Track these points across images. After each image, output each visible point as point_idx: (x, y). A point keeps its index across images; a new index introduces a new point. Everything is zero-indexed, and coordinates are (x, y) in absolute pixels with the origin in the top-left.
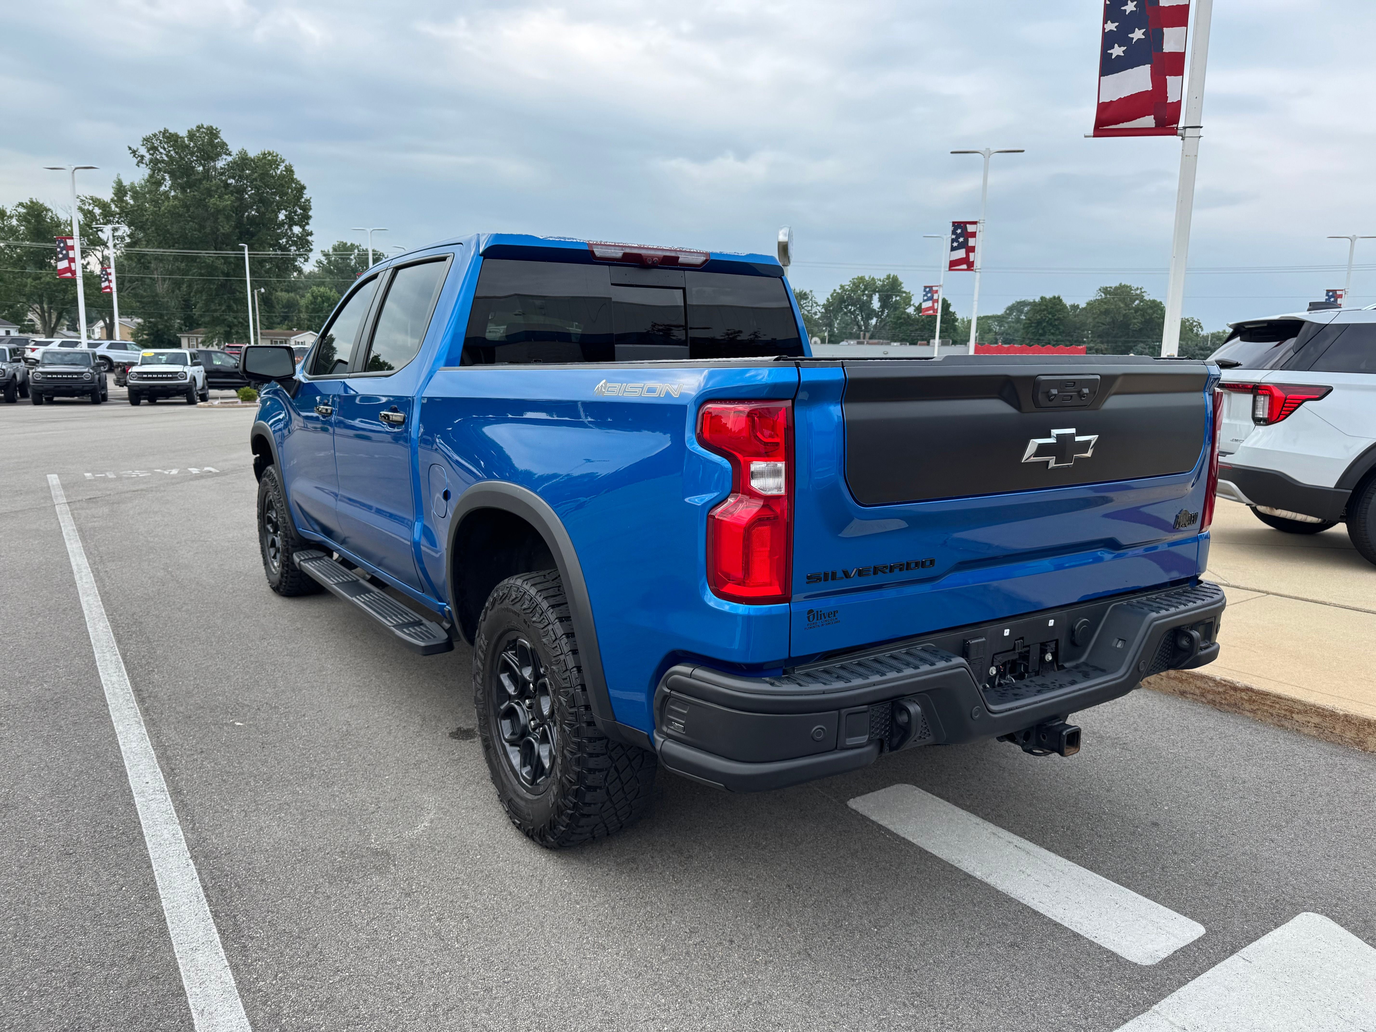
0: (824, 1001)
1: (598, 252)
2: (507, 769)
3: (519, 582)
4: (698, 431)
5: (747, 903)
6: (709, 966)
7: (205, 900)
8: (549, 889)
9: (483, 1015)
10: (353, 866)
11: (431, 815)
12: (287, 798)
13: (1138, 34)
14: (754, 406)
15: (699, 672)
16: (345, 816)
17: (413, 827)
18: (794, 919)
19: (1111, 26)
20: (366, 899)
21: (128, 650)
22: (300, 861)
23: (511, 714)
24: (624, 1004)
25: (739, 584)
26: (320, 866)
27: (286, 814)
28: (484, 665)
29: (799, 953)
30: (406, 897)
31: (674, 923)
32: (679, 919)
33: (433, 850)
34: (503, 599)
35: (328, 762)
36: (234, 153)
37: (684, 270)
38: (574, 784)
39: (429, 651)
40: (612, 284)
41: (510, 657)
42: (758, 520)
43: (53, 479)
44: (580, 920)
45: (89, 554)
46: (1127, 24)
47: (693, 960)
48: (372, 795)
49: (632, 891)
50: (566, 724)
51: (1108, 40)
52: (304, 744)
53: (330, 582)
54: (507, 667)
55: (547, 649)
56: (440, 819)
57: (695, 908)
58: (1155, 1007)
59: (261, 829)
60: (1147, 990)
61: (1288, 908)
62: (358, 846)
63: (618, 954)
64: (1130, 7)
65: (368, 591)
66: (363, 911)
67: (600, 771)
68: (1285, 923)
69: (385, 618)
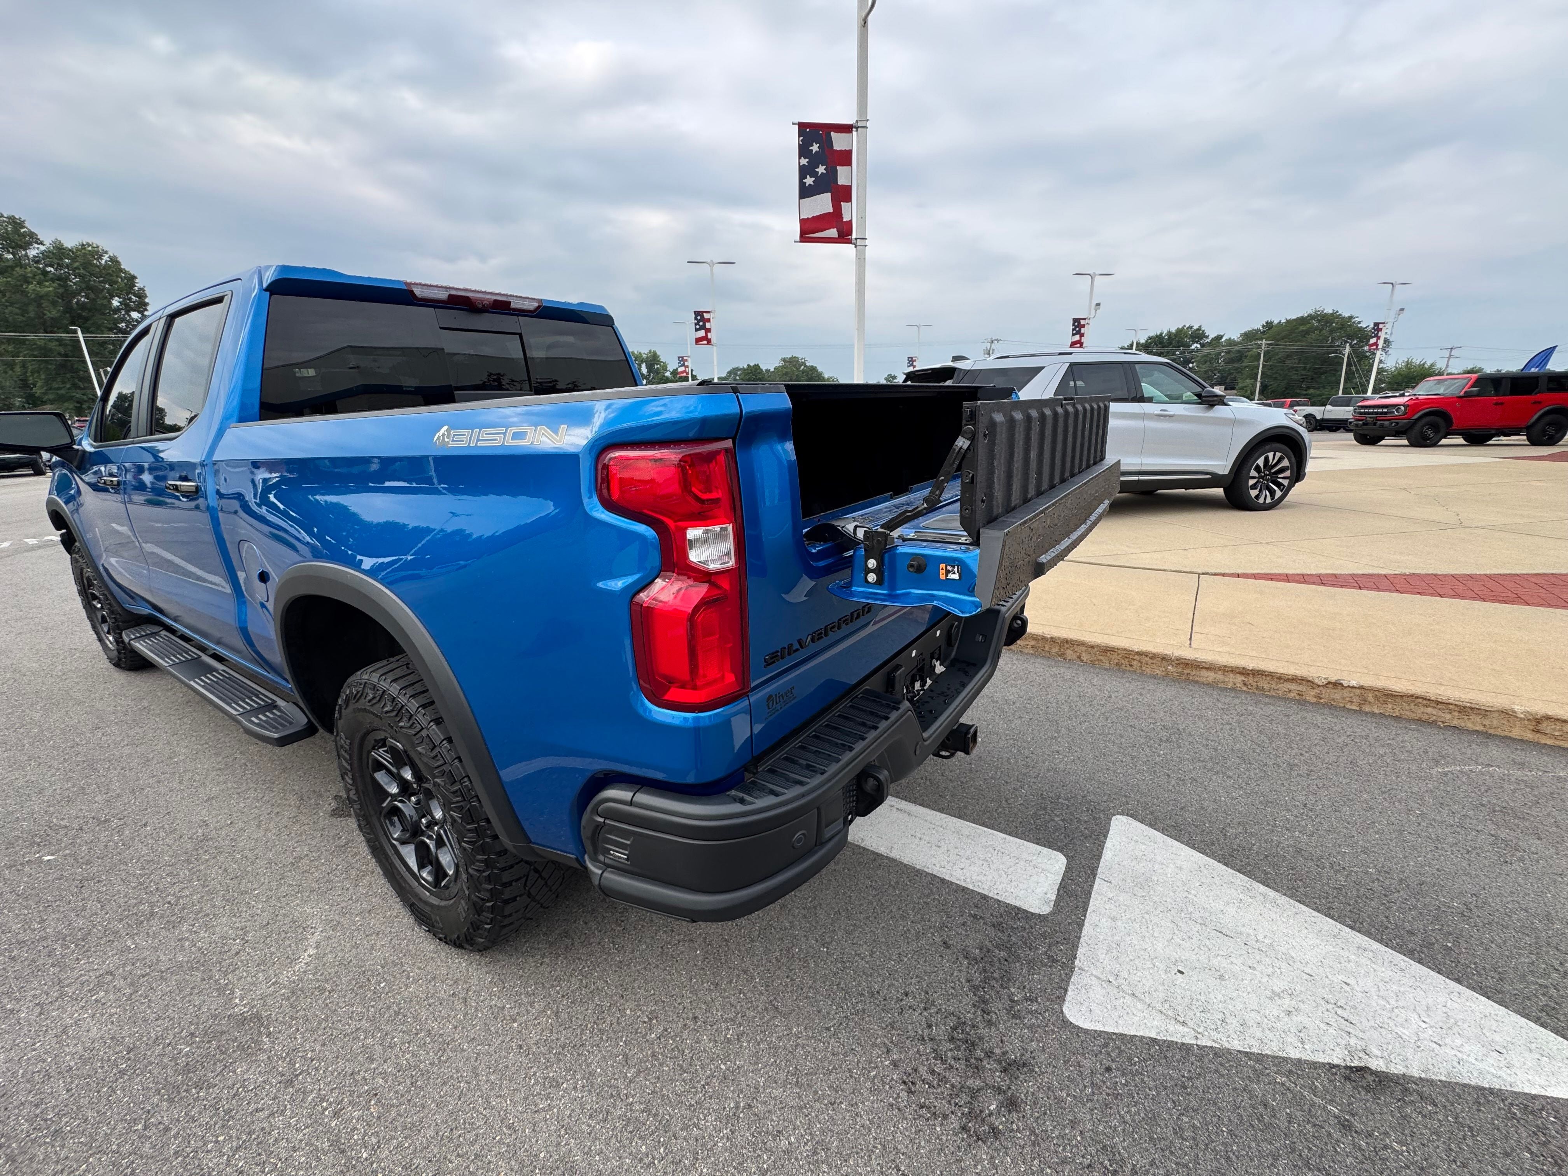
0: (811, 1074)
1: (419, 292)
2: (402, 869)
3: (375, 678)
4: (601, 491)
5: (696, 956)
6: (681, 1067)
8: (476, 1010)
10: (207, 1056)
11: (317, 937)
12: (113, 962)
13: (821, 170)
14: (685, 450)
15: (643, 798)
16: (197, 969)
17: (292, 961)
18: (748, 962)
19: (804, 161)
22: (122, 1073)
23: (395, 812)
25: (684, 687)
26: (156, 1071)
27: (107, 992)
28: (351, 765)
29: (766, 1009)
30: (286, 1088)
31: (628, 1012)
32: (632, 1004)
33: (322, 990)
34: (357, 697)
35: (177, 888)
36: (47, 243)
37: (518, 315)
38: (488, 901)
39: (282, 743)
40: (441, 328)
41: (382, 755)
42: (702, 605)
44: (521, 1047)
46: (814, 160)
47: (661, 1065)
48: (237, 925)
49: (573, 980)
50: (467, 842)
51: (804, 172)
52: (143, 869)
53: (164, 664)
54: (379, 766)
55: (424, 756)
56: (329, 938)
57: (646, 982)
58: (1077, 962)
59: (64, 1031)
60: (1062, 944)
61: (1102, 816)
62: (215, 1017)
63: (575, 1088)
64: (815, 148)
65: (211, 670)
66: (221, 1138)
67: (516, 880)
68: (1108, 832)
69: (229, 704)
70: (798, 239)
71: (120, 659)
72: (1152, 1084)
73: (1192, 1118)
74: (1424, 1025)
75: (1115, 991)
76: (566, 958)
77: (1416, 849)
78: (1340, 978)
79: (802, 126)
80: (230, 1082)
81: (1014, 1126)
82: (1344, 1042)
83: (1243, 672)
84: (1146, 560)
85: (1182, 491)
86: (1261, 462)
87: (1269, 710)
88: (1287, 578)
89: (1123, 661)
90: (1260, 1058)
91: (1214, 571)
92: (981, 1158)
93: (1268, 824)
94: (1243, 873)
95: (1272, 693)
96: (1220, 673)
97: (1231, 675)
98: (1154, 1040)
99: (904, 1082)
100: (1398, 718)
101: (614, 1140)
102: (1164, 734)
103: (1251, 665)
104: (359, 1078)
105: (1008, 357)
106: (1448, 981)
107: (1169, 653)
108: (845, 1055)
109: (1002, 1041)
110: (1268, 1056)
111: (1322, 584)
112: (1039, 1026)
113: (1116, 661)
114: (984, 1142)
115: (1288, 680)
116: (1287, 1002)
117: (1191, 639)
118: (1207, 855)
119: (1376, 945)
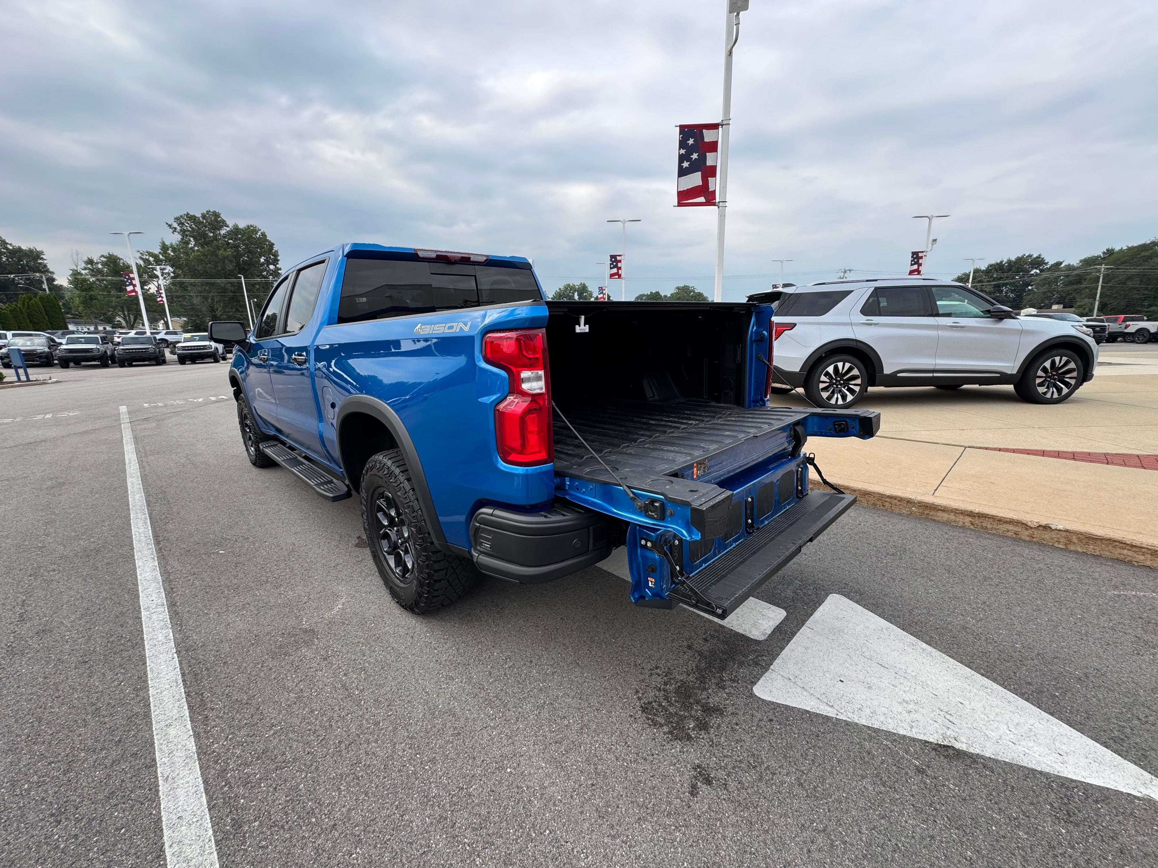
0: (589, 695)
1: (421, 254)
2: (387, 568)
3: (381, 457)
4: (484, 354)
5: (539, 634)
6: (519, 681)
7: (182, 684)
8: (417, 642)
9: (373, 744)
10: (289, 643)
11: (343, 600)
12: (249, 599)
13: (695, 156)
14: (520, 333)
15: (498, 512)
16: (287, 607)
17: (331, 609)
18: (567, 640)
19: (683, 151)
20: (297, 666)
21: (154, 510)
22: (253, 644)
23: (386, 536)
24: (467, 719)
25: (519, 454)
26: (267, 646)
27: (247, 611)
28: (366, 508)
29: (572, 663)
30: (323, 661)
31: (495, 654)
32: (498, 651)
33: (344, 624)
34: (372, 468)
35: (279, 571)
36: (230, 226)
37: (474, 265)
38: (426, 580)
39: (335, 499)
40: (432, 273)
41: (382, 502)
42: (527, 411)
43: (123, 409)
44: (437, 661)
45: (138, 451)
46: (690, 150)
47: (508, 679)
48: (306, 591)
49: (469, 636)
50: (418, 545)
51: (682, 158)
52: (263, 561)
53: (279, 459)
54: (380, 509)
55: (401, 499)
56: (349, 602)
57: (508, 642)
58: (772, 667)
59: (228, 625)
60: (766, 656)
61: (823, 593)
62: (294, 628)
63: (461, 682)
64: (691, 142)
65: (302, 464)
66: (294, 676)
67: (442, 570)
68: (823, 602)
69: (310, 480)
70: (676, 204)
71: (256, 461)
72: (797, 731)
73: (816, 751)
74: (1008, 732)
75: (792, 684)
76: (467, 626)
77: (1063, 638)
78: (958, 700)
79: (682, 128)
80: (299, 655)
81: (701, 737)
82: (942, 732)
83: (971, 514)
84: (924, 435)
85: (976, 386)
86: (1047, 364)
87: (985, 542)
88: (1043, 453)
89: (878, 503)
90: (877, 731)
91: (978, 446)
92: (676, 747)
93: (948, 610)
94: (914, 636)
95: (994, 532)
96: (952, 514)
97: (961, 517)
98: (808, 712)
99: (642, 707)
100: (1097, 557)
101: (477, 706)
102: (892, 550)
103: (977, 509)
104: (357, 662)
105: (824, 284)
106: (1043, 713)
107: (913, 498)
108: (611, 690)
109: (708, 698)
110: (883, 730)
111: (1074, 459)
112: (734, 694)
113: (872, 502)
114: (680, 741)
115: (1006, 522)
116: (911, 706)
117: (936, 490)
118: (891, 623)
119: (995, 686)
